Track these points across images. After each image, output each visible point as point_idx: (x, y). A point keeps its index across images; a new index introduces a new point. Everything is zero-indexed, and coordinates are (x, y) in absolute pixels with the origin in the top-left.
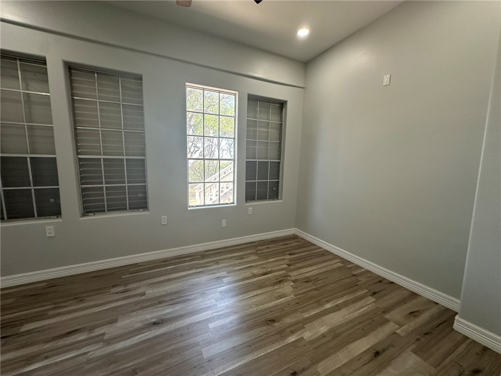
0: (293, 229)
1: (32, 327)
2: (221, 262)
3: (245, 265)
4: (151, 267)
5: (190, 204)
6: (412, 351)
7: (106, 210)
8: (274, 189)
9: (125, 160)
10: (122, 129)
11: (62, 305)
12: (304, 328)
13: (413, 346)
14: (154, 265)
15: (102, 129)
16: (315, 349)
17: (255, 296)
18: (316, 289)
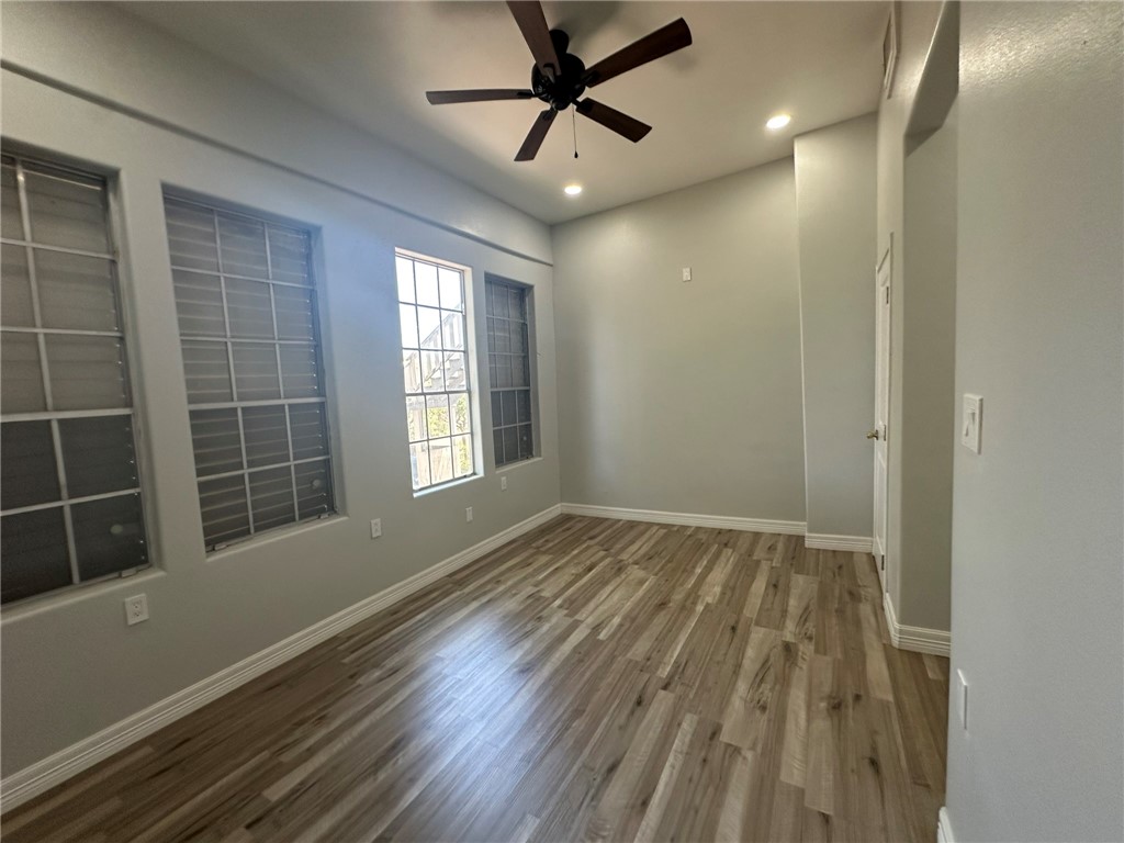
0: (559, 505)
1: (298, 780)
2: (502, 578)
3: (544, 571)
4: (374, 633)
5: (415, 487)
6: (796, 573)
7: (252, 531)
8: (525, 438)
9: (287, 407)
10: (274, 339)
11: (290, 740)
12: (699, 596)
13: (793, 570)
14: (379, 626)
15: (233, 340)
16: (728, 605)
17: (610, 594)
18: (669, 561)
